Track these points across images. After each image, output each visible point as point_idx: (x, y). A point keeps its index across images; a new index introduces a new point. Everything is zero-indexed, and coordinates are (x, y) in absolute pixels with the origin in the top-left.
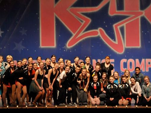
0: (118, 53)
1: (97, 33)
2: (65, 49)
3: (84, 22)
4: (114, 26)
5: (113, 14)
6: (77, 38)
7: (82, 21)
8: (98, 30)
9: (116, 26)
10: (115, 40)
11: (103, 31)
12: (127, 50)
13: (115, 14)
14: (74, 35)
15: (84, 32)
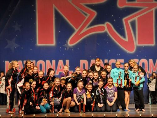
0: (128, 52)
1: (104, 28)
2: (66, 48)
3: (89, 15)
4: (124, 20)
5: (123, 6)
6: (80, 34)
7: (86, 15)
8: (105, 25)
9: (126, 21)
10: (125, 37)
11: (110, 26)
12: (139, 48)
13: (125, 6)
14: (77, 30)
15: (88, 27)
